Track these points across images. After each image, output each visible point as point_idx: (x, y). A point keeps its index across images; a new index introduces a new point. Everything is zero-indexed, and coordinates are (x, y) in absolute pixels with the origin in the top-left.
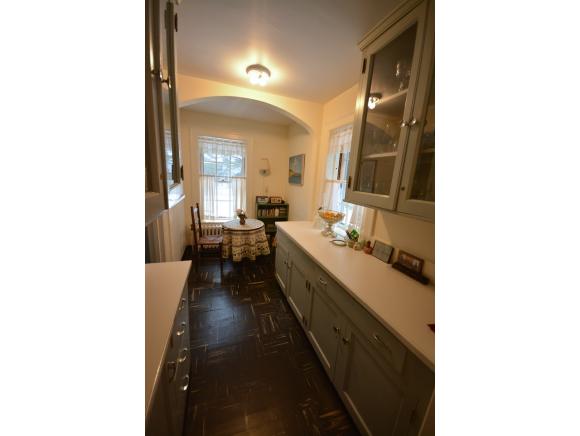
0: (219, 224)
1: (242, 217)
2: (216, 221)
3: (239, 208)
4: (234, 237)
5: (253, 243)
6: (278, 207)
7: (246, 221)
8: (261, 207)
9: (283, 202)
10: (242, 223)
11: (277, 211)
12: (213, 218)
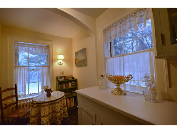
0: (29, 99)
1: (48, 91)
2: (27, 98)
3: (45, 85)
4: (42, 108)
5: (58, 110)
6: (71, 81)
7: (52, 94)
8: (60, 83)
9: (73, 78)
10: (49, 95)
11: (70, 84)
12: (25, 95)
